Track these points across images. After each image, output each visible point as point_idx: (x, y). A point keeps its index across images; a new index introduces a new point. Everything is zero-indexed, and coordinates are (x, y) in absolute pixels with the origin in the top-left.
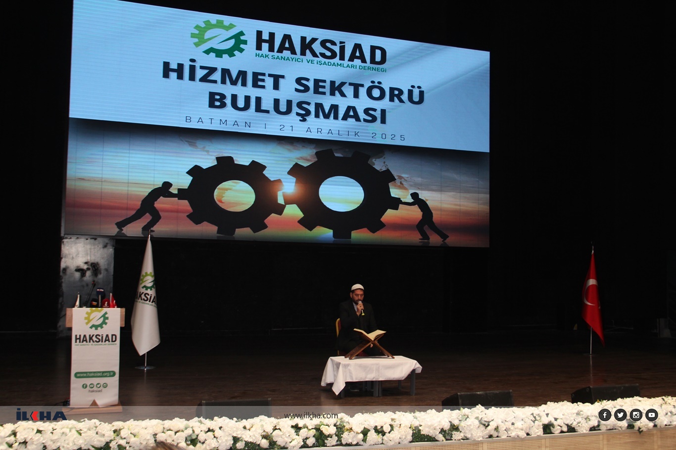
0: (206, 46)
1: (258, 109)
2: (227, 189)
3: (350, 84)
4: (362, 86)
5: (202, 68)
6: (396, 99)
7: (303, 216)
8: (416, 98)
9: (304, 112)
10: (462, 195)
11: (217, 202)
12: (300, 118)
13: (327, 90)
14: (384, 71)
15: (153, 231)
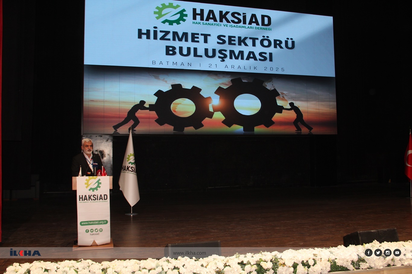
0: (163, 19)
1: (196, 55)
2: (178, 104)
3: (250, 38)
4: (257, 39)
5: (161, 31)
6: (278, 46)
7: (225, 118)
8: (290, 45)
9: (223, 56)
10: (320, 103)
11: (173, 112)
12: (221, 59)
13: (237, 42)
14: (270, 29)
15: (135, 130)
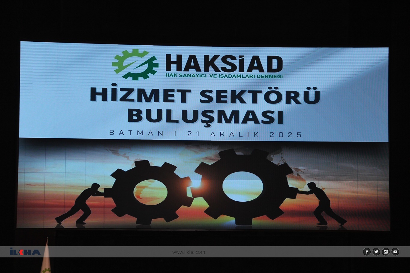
0: (125, 72)
1: (169, 120)
2: (144, 187)
3: (249, 92)
4: (260, 92)
5: (122, 90)
6: (292, 101)
7: (209, 206)
8: (312, 97)
9: (208, 119)
10: (360, 183)
11: (136, 198)
12: (205, 124)
13: (229, 99)
14: (280, 77)
15: (85, 223)
